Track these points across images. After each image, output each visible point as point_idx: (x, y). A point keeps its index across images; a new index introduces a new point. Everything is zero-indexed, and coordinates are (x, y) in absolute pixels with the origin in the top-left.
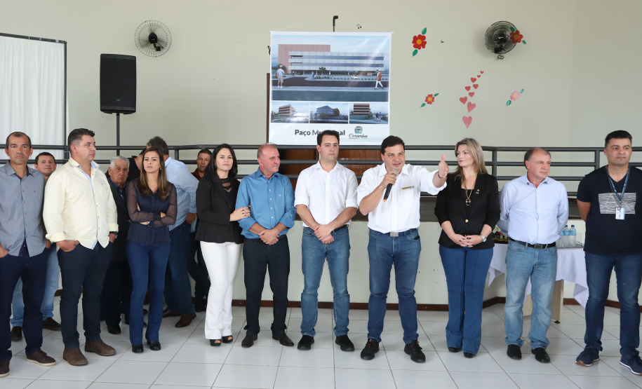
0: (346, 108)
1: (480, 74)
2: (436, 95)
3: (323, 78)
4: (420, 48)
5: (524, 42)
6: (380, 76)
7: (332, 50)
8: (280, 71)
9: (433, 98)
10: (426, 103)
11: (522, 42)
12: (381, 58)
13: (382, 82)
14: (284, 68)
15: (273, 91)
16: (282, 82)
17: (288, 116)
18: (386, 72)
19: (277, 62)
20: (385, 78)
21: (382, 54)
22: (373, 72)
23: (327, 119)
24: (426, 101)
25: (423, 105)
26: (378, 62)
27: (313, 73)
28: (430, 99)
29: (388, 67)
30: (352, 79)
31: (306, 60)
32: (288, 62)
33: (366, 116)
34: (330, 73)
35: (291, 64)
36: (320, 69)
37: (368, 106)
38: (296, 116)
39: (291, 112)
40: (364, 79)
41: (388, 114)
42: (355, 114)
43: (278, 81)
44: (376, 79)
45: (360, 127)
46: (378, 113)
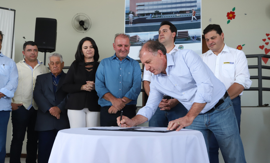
2: (243, 45)
3: (157, 17)
4: (231, 19)
6: (194, 13)
8: (131, 15)
9: (242, 47)
12: (196, 2)
13: (196, 17)
14: (133, 13)
15: (126, 28)
16: (132, 21)
17: (136, 42)
18: (199, 10)
19: (129, 10)
20: (198, 13)
22: (190, 11)
26: (193, 4)
28: (240, 48)
29: (200, 7)
30: (176, 16)
31: (146, 7)
32: (135, 9)
33: (186, 39)
34: (162, 14)
35: (138, 10)
36: (155, 12)
37: (187, 32)
38: (141, 42)
39: (137, 39)
40: (184, 16)
41: (200, 36)
42: (178, 38)
43: (129, 21)
44: (192, 15)
45: (182, 46)
46: (194, 36)
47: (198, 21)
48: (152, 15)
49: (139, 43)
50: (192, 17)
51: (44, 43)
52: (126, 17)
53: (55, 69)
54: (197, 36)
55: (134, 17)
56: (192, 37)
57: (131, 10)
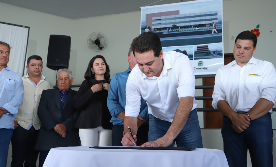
0: (191, 49)
3: (175, 31)
6: (215, 26)
7: (181, 13)
8: (147, 30)
12: (216, 14)
13: (217, 30)
14: (149, 28)
18: (220, 23)
19: (145, 24)
20: (219, 26)
21: (216, 11)
22: (210, 24)
26: (213, 17)
29: (221, 19)
30: (195, 30)
31: (163, 21)
32: (152, 24)
33: (206, 54)
34: (179, 28)
35: (154, 25)
36: (173, 26)
37: (207, 46)
40: (204, 29)
41: (222, 51)
42: (198, 53)
44: (212, 28)
45: (202, 61)
46: (215, 50)
47: (219, 35)
48: (169, 30)
51: (57, 60)
53: (62, 84)
54: (218, 50)
56: (212, 52)
57: (148, 25)
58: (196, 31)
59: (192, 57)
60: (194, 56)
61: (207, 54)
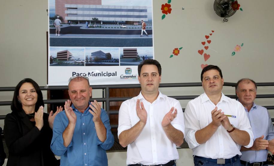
0: (117, 52)
1: (211, 33)
2: (181, 49)
3: (96, 27)
4: (167, 14)
5: (241, 9)
6: (144, 25)
8: (58, 21)
9: (179, 51)
10: (173, 55)
11: (239, 10)
12: (145, 11)
13: (146, 30)
15: (51, 39)
16: (59, 30)
17: (66, 60)
18: (150, 22)
20: (149, 27)
21: (146, 7)
22: (139, 22)
23: (100, 62)
24: (174, 53)
25: (172, 56)
26: (143, 14)
27: (87, 23)
28: (176, 52)
31: (80, 11)
32: (64, 13)
33: (134, 59)
34: (102, 23)
35: (68, 15)
36: (93, 19)
37: (136, 50)
38: (73, 60)
39: (68, 57)
40: (131, 28)
41: (152, 57)
42: (124, 58)
43: (55, 29)
44: (141, 28)
45: (129, 68)
46: (145, 56)
47: (149, 37)
48: (88, 24)
49: (71, 62)
50: (141, 30)
52: (50, 24)
55: (62, 25)
56: (142, 57)
57: (58, 14)
58: (122, 29)
59: (118, 62)
60: (120, 61)
61: (136, 59)
